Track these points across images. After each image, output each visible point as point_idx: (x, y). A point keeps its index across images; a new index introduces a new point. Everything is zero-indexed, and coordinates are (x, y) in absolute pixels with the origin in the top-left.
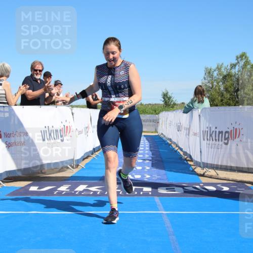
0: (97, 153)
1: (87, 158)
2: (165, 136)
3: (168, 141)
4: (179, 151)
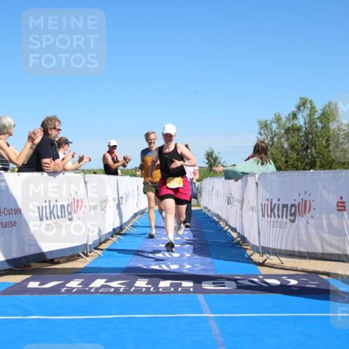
1: (105, 242)
2: (209, 211)
3: (215, 218)
4: (230, 231)
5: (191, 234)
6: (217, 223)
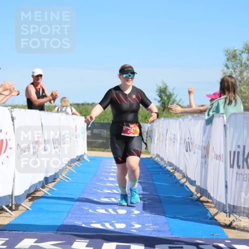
0: (51, 185)
2: (162, 159)
3: (169, 168)
4: (187, 184)
6: (172, 175)
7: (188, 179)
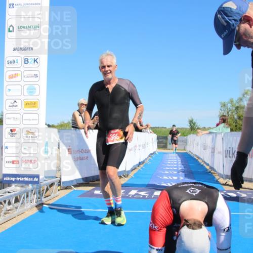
0: (142, 166)
1: (134, 169)
2: (192, 153)
3: (195, 157)
4: (204, 165)
5: (183, 166)
6: (197, 160)
7: (205, 163)
